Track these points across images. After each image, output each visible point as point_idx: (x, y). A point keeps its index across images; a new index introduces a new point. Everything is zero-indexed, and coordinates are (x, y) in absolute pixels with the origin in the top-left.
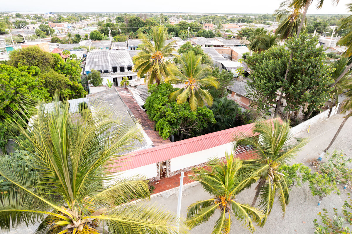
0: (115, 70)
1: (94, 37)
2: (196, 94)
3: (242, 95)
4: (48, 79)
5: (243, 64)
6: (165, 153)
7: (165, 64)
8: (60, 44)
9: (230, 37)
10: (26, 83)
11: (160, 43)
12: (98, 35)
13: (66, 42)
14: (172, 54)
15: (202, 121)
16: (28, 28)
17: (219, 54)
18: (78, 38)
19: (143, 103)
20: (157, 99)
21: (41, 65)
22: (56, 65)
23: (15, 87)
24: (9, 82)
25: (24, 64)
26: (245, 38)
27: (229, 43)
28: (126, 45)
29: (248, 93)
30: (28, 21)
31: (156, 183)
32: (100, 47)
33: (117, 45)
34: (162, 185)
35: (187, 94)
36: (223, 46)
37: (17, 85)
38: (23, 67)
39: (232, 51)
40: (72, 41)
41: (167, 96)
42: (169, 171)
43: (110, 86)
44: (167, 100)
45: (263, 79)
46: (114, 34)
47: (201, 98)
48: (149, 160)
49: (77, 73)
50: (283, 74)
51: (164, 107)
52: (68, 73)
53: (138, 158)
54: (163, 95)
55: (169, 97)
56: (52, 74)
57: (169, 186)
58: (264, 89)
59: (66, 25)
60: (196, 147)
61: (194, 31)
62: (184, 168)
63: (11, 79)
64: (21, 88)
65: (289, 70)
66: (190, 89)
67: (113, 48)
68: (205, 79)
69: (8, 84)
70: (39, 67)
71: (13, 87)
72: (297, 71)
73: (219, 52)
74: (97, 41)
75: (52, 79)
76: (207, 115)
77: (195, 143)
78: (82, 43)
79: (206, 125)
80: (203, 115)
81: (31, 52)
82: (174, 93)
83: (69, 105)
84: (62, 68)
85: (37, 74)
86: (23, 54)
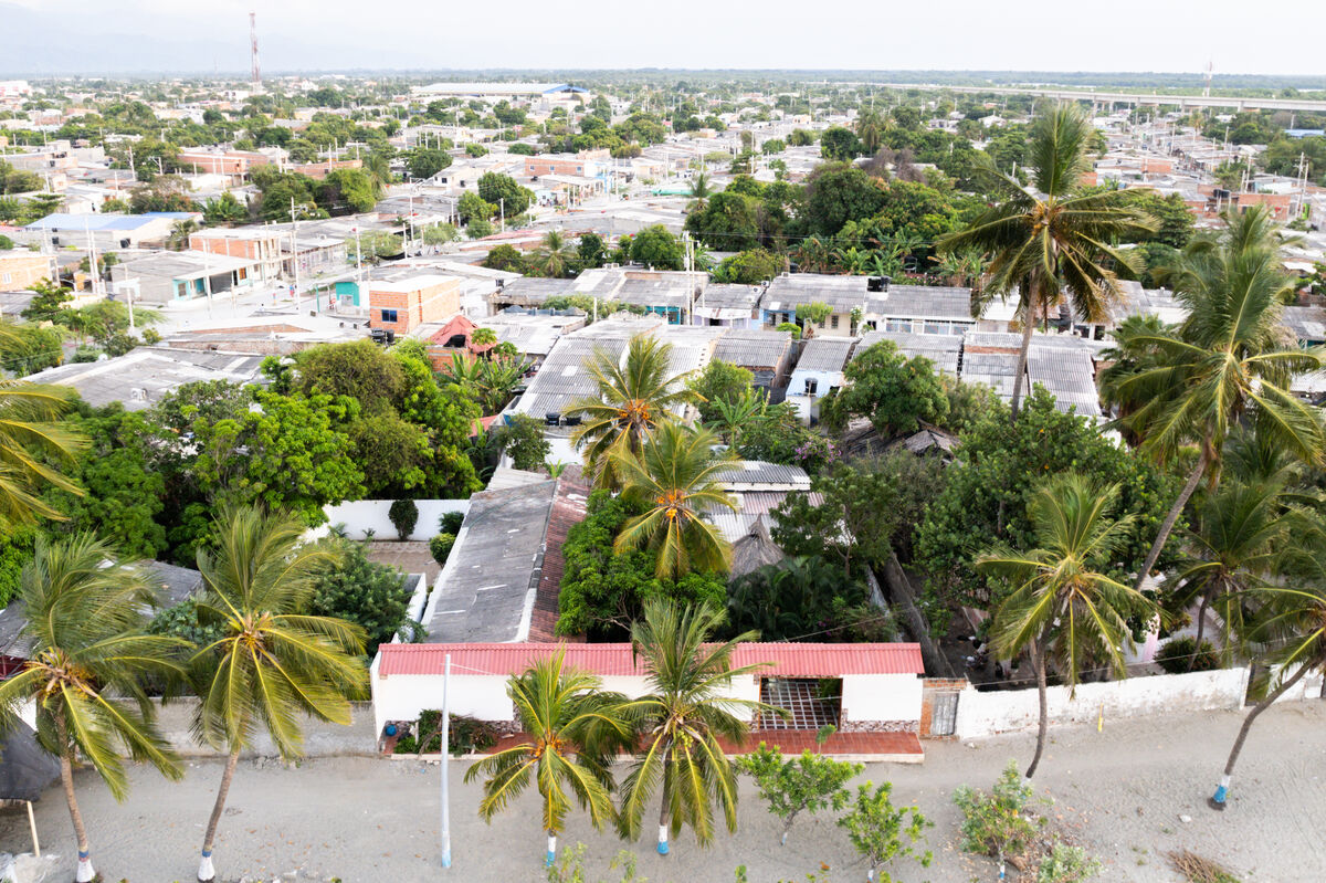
4: (371, 435)
8: (510, 278)
10: (309, 446)
12: (662, 247)
16: (444, 181)
18: (591, 254)
21: (366, 393)
22: (408, 394)
23: (285, 452)
24: (275, 440)
25: (325, 389)
28: (755, 300)
31: (506, 736)
33: (717, 300)
37: (291, 447)
38: (320, 398)
43: (554, 474)
52: (434, 423)
56: (388, 423)
59: (593, 163)
63: (282, 431)
64: (295, 458)
66: (663, 517)
69: (272, 443)
70: (358, 399)
71: (280, 452)
75: (382, 438)
78: (586, 282)
83: (415, 514)
84: (420, 406)
85: (348, 419)
86: (330, 362)
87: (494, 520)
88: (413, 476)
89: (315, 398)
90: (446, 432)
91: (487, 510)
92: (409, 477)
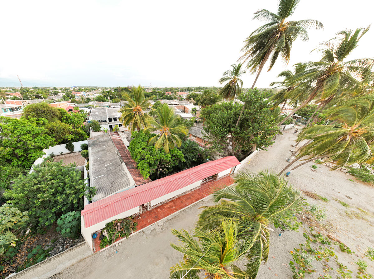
0: (110, 120)
1: (99, 100)
2: (169, 139)
3: (197, 136)
4: (53, 127)
5: (192, 115)
6: (145, 195)
7: (144, 115)
8: (76, 104)
9: (182, 99)
10: (29, 132)
11: (139, 99)
12: (102, 98)
13: (81, 102)
14: (148, 107)
15: (174, 160)
16: (59, 95)
17: (177, 109)
18: (89, 100)
19: (128, 144)
20: (138, 144)
21: (49, 117)
22: (62, 117)
23: (18, 136)
25: (33, 117)
26: (192, 99)
27: (182, 103)
28: (119, 104)
29: (204, 136)
30: (60, 91)
31: (139, 218)
32: (103, 106)
33: (113, 105)
34: (144, 220)
35: (163, 140)
36: (178, 104)
37: (20, 134)
38: (32, 119)
39: (185, 107)
40: (84, 102)
41: (146, 141)
42: (150, 206)
43: (106, 132)
44: (146, 145)
45: (218, 126)
46: (111, 98)
47: (173, 142)
48: (131, 204)
49: (79, 123)
50: (234, 122)
51: (144, 150)
52: (72, 123)
53: (121, 203)
54: (143, 140)
55: (148, 142)
56: (57, 124)
57: (150, 220)
58: (220, 133)
59: (82, 93)
60: (172, 187)
61: (160, 96)
62: (161, 202)
64: (23, 137)
65: (241, 119)
66: (165, 135)
67: (111, 107)
68: (177, 127)
70: (47, 118)
71: (16, 136)
72: (247, 120)
73: (177, 108)
74: (102, 103)
75: (57, 128)
76: (178, 156)
77: (171, 183)
78: (90, 103)
79: (177, 163)
80: (175, 156)
81: (39, 107)
82: (152, 139)
83: (73, 146)
84: (67, 119)
85: (44, 124)
86: (33, 109)
87: (97, 144)
88: (70, 137)
89: (30, 119)
90: (76, 125)
91: (94, 142)
92: (69, 137)
